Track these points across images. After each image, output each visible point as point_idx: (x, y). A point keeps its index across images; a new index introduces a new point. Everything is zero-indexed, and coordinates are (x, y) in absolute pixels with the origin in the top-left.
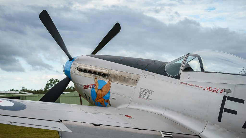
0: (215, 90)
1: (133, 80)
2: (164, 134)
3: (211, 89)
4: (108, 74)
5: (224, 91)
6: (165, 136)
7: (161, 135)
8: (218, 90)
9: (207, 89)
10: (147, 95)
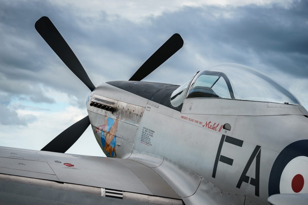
0: (214, 126)
1: (137, 115)
2: (106, 192)
3: (210, 124)
4: (117, 108)
5: (224, 128)
6: (106, 196)
7: (100, 193)
8: (217, 126)
9: (207, 125)
10: (148, 138)
